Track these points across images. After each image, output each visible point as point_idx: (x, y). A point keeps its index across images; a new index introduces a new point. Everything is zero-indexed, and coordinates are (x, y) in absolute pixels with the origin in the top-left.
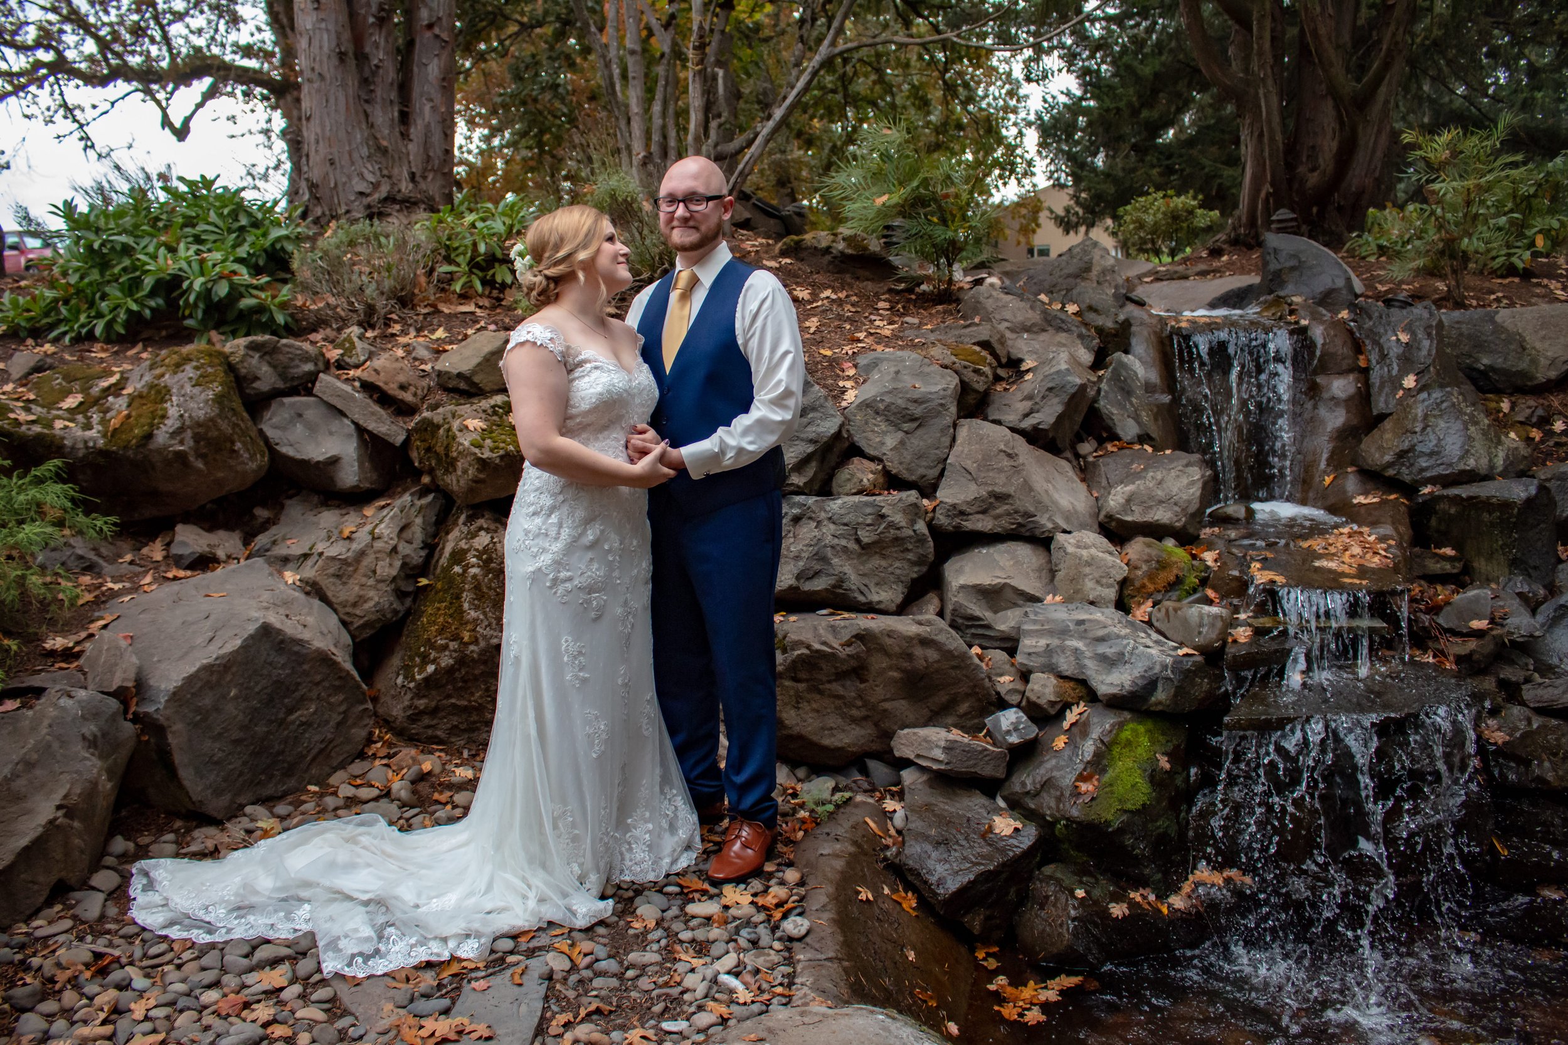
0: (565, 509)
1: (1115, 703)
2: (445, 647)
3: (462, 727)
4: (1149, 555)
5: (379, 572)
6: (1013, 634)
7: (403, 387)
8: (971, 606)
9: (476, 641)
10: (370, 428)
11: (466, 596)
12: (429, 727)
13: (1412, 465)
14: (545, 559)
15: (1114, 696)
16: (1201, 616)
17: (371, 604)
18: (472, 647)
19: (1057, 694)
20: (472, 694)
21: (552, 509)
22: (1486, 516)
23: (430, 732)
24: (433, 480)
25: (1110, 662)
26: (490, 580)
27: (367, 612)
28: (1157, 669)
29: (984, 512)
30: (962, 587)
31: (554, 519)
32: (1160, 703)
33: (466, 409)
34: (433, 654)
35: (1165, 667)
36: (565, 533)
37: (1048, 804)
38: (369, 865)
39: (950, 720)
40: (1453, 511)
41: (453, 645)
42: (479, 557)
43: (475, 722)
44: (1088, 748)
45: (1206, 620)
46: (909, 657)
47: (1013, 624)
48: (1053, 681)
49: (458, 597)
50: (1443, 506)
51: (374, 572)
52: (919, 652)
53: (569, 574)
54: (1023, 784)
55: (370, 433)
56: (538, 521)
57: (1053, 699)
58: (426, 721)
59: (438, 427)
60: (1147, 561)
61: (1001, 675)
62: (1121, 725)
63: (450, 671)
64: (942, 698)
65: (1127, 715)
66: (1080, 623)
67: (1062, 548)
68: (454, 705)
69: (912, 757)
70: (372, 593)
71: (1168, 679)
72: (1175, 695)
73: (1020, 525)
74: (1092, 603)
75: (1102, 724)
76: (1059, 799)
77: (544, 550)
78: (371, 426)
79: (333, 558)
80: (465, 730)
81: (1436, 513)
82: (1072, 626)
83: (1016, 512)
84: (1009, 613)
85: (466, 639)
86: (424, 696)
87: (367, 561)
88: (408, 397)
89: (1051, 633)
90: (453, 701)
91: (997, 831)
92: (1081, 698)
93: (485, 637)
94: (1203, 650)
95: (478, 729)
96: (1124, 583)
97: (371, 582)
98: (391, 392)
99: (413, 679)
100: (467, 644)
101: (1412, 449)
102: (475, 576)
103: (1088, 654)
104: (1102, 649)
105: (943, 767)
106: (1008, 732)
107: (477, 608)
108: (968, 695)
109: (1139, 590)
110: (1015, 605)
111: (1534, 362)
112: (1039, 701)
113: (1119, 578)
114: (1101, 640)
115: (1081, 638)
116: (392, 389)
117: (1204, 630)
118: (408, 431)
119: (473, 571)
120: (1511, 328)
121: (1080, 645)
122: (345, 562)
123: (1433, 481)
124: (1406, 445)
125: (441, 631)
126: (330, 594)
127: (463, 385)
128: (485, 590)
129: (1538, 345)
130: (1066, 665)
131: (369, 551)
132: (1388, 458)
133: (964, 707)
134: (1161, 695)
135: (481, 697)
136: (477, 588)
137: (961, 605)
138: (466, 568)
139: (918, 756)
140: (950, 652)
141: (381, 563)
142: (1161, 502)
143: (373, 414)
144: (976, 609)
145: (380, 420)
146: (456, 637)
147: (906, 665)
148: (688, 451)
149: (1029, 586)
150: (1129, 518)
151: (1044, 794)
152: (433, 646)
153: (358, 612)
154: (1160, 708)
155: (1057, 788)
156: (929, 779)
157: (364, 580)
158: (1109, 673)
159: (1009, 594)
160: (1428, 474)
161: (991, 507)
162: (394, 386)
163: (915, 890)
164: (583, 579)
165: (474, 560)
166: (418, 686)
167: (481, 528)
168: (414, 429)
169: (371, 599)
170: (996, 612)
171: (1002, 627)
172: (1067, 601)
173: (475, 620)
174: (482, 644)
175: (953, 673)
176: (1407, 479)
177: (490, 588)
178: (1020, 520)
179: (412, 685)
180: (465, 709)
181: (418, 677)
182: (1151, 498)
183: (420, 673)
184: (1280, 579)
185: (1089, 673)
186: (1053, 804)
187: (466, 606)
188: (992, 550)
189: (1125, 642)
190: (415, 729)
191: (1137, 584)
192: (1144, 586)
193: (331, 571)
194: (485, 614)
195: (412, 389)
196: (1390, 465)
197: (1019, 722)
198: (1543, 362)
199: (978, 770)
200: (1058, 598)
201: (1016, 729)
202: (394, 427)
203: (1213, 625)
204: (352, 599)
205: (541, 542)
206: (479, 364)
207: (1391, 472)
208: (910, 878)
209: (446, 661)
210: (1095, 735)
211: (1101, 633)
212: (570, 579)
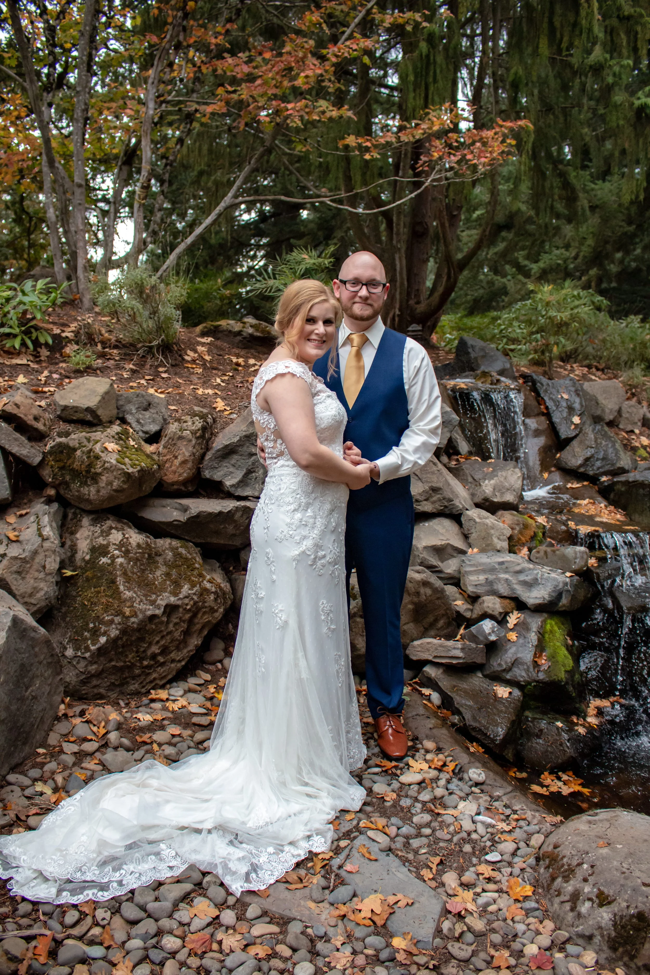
0: (317, 504)
1: (539, 609)
2: (112, 622)
3: (117, 683)
4: (518, 521)
5: (47, 567)
6: (456, 575)
7: (36, 419)
8: (431, 559)
9: (135, 615)
10: (14, 451)
11: (120, 580)
12: (95, 686)
13: (593, 465)
14: (308, 544)
15: (540, 605)
16: (575, 553)
17: (42, 593)
18: (133, 620)
19: (503, 608)
20: (127, 656)
21: (308, 505)
22: (641, 491)
23: (96, 691)
24: (58, 493)
25: (529, 585)
26: (132, 567)
27: (40, 600)
28: (561, 586)
29: (426, 500)
30: (425, 548)
31: (310, 513)
32: (564, 606)
33: (97, 435)
34: (103, 628)
35: (566, 584)
36: (320, 522)
37: (520, 674)
38: (168, 802)
39: (432, 633)
40: (623, 489)
41: (117, 619)
42: (119, 549)
43: (126, 678)
44: (533, 637)
45: (578, 555)
46: (418, 594)
47: (454, 568)
48: (498, 600)
49: (113, 582)
50: (618, 487)
51: (44, 567)
52: (422, 590)
53: (323, 553)
54: (500, 665)
55: (13, 455)
56: (298, 515)
57: (501, 611)
58: (95, 682)
59: (75, 450)
60: (518, 524)
61: (455, 601)
62: (544, 622)
63: (117, 638)
64: (431, 618)
65: (545, 615)
66: (502, 563)
67: (471, 519)
68: (115, 666)
69: (430, 658)
70: (42, 585)
71: (568, 591)
72: (572, 599)
73: (446, 507)
74: (499, 551)
75: (535, 622)
76: (527, 670)
77: (305, 538)
78: (15, 449)
79: (16, 558)
80: (119, 686)
81: (614, 490)
82: (497, 567)
83: (444, 499)
84: (450, 562)
85: (128, 614)
86: (95, 663)
87: (39, 559)
88: (40, 426)
89: (484, 571)
90: (113, 663)
91: (500, 696)
92: (513, 609)
93: (141, 610)
94: (577, 573)
95: (127, 683)
96: (510, 538)
97: (42, 575)
98: (29, 422)
99: (87, 649)
100: (128, 618)
101: (592, 456)
102: (121, 564)
103: (514, 581)
104: (522, 577)
105: (461, 661)
106: (490, 634)
107: (129, 589)
108: (443, 615)
109: (518, 542)
110: (453, 556)
111: (603, 410)
112: (493, 613)
113: (508, 535)
114: (520, 572)
115: (506, 572)
116: (30, 421)
117: (577, 561)
118: (44, 453)
119: (120, 560)
120: (591, 392)
121: (507, 576)
122: (24, 561)
123: (605, 473)
124: (589, 454)
125: (106, 610)
126: (13, 588)
127: (89, 417)
128: (130, 575)
129: (603, 402)
130: (503, 590)
131: (40, 550)
132: (579, 462)
133: (441, 623)
134: (564, 601)
135: (133, 658)
136: (125, 574)
137: (425, 559)
138: (113, 558)
139: (435, 657)
140: (436, 588)
141: (49, 560)
142: (508, 489)
143: (16, 439)
144: (434, 561)
145: (21, 445)
146: (119, 613)
147: (416, 600)
148: (382, 462)
149: (459, 543)
150: (495, 500)
151: (515, 669)
152: (102, 622)
153: (33, 601)
154: (564, 608)
155: (523, 664)
156: (444, 671)
157: (36, 574)
158: (530, 591)
159: (450, 550)
160: (601, 470)
161: (431, 496)
162: (31, 417)
163: (478, 741)
164: (331, 556)
165: (116, 552)
166: (92, 656)
167: (111, 528)
168: (51, 452)
169: (42, 589)
170: (442, 562)
171: (449, 571)
172: (483, 551)
173: (131, 598)
174: (141, 616)
175: (437, 602)
176: (591, 473)
177: (133, 573)
178: (446, 504)
179: (87, 655)
180: (121, 670)
181: (92, 648)
182: (503, 487)
183: (94, 644)
184: (600, 530)
185: (518, 592)
186: (524, 674)
187: (122, 588)
188: (431, 523)
189: (535, 572)
190: (84, 690)
191: (516, 538)
192: (520, 539)
193: (14, 568)
194: (135, 592)
195: (42, 420)
196: (581, 466)
197: (494, 627)
198: (607, 411)
199: (475, 660)
200: (475, 550)
201: (493, 632)
202: (33, 451)
203: (582, 557)
204: (29, 591)
205: (305, 532)
206: (100, 401)
207: (582, 470)
208: (474, 734)
209: (114, 633)
210: (534, 630)
211: (518, 568)
212: (324, 556)
